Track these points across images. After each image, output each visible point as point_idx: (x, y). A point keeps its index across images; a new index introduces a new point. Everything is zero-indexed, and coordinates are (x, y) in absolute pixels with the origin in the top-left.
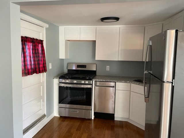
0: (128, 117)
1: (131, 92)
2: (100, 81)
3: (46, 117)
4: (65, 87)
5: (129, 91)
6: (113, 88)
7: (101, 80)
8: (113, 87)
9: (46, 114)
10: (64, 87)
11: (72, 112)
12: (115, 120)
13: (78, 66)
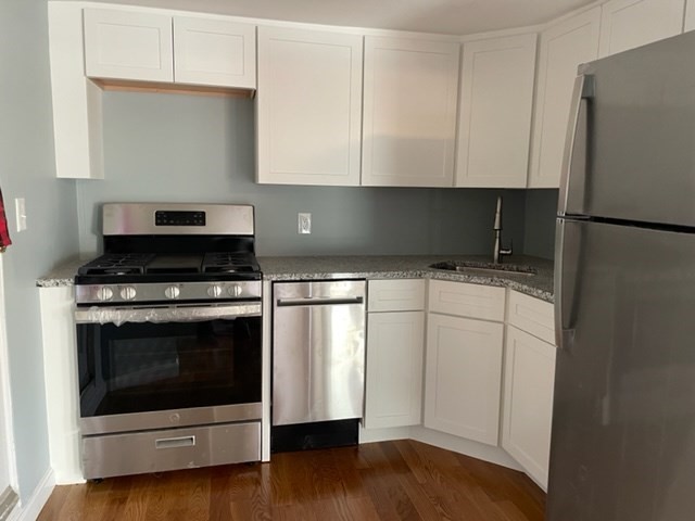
0: (419, 423)
1: (430, 315)
2: (301, 281)
3: (19, 503)
4: (118, 324)
5: (423, 313)
6: (359, 305)
7: (304, 277)
8: (358, 301)
9: (16, 487)
10: (110, 325)
11: (161, 447)
12: (360, 442)
13: (164, 217)
